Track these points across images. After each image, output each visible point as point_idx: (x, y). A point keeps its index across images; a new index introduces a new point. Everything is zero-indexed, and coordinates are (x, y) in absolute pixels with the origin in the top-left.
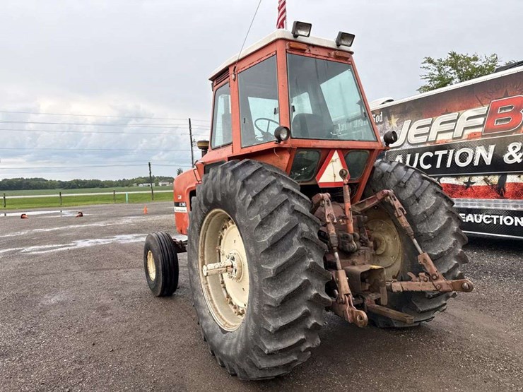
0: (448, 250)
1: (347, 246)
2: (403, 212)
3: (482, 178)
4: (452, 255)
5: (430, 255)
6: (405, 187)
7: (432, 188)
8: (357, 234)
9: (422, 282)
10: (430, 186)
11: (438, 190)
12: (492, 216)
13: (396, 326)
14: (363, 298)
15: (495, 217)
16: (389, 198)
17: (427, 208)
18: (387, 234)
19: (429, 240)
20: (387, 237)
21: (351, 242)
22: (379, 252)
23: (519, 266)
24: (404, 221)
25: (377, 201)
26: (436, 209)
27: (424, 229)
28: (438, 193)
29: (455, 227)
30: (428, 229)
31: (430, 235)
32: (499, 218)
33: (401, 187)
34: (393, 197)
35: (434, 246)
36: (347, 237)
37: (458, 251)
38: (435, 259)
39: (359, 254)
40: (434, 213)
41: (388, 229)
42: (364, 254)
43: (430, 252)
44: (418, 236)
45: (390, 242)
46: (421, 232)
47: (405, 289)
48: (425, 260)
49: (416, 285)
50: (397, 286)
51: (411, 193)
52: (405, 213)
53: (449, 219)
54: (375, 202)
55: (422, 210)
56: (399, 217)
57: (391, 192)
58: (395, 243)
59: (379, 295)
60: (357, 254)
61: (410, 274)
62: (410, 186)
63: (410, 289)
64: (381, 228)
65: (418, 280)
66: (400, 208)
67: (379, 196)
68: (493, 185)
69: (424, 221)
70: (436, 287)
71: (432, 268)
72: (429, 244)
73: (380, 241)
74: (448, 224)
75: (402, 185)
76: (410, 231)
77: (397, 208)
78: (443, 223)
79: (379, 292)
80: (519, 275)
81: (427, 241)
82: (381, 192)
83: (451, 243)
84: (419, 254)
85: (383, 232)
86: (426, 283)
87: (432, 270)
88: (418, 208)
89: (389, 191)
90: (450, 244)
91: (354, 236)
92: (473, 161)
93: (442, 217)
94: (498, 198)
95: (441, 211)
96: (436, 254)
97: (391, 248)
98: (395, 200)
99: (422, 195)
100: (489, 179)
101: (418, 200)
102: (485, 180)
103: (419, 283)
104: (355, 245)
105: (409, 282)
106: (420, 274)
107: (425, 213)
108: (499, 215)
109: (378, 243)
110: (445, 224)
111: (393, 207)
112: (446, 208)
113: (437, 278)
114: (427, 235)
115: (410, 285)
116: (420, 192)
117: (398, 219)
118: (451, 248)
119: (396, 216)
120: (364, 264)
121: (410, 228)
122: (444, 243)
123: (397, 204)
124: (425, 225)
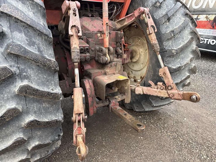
0: (185, 65)
1: (101, 59)
2: (154, 30)
3: (205, 16)
4: (187, 69)
5: (169, 69)
6: (160, 7)
7: (183, 10)
8: (111, 48)
9: (159, 90)
10: (181, 8)
11: (187, 11)
12: (205, 39)
13: (136, 110)
14: (110, 101)
15: (206, 40)
16: (144, 15)
17: (175, 27)
18: (141, 48)
19: (172, 56)
20: (141, 50)
21: (105, 55)
22: (134, 60)
23: (213, 68)
24: (153, 38)
25: (134, 18)
26: (183, 28)
27: (170, 46)
28: (187, 14)
29: (194, 46)
30: (172, 46)
31: (173, 51)
32: (208, 41)
33: (157, 7)
34: (148, 15)
35: (174, 61)
36: (102, 51)
37: (192, 65)
38: (173, 72)
39: (111, 66)
40: (180, 32)
41: (143, 44)
42: (116, 66)
43: (170, 66)
44: (163, 52)
45: (143, 54)
46: (166, 48)
47: (145, 93)
48: (165, 73)
49: (154, 91)
50: (140, 90)
51: (164, 13)
52: (156, 30)
53: (192, 38)
54: (133, 20)
55: (171, 29)
56: (150, 34)
57: (147, 10)
58: (145, 55)
59: (124, 97)
60: (109, 65)
61: (150, 82)
62: (164, 6)
63: (149, 93)
64: (138, 43)
65: (156, 87)
66: (152, 26)
67: (136, 13)
68: (210, 21)
69: (171, 39)
70: (169, 95)
71: (169, 80)
72: (171, 59)
73: (136, 52)
74: (190, 42)
75: (158, 4)
76: (157, 47)
77: (149, 25)
78: (186, 42)
79: (125, 94)
80: (213, 73)
81: (170, 56)
82: (138, 10)
83: (189, 59)
84: (161, 68)
85: (139, 46)
86: (162, 91)
87: (169, 81)
88: (168, 27)
89: (145, 9)
90: (187, 60)
91: (109, 50)
92: (202, 5)
93: (187, 36)
94: (211, 28)
95: (186, 31)
96: (174, 67)
97: (142, 58)
98: (149, 18)
99: (173, 15)
100: (209, 17)
101: (169, 19)
102: (207, 17)
103: (156, 90)
104: (108, 58)
105: (149, 88)
106: (159, 83)
107: (173, 31)
108: (209, 39)
109: (134, 54)
110: (188, 42)
111: (147, 25)
112: (191, 29)
113: (172, 89)
114: (171, 51)
115: (149, 90)
116: (172, 12)
117: (149, 36)
118: (187, 63)
119: (148, 33)
120: (114, 74)
121: (158, 45)
122: (183, 58)
123: (150, 22)
124: (170, 43)
